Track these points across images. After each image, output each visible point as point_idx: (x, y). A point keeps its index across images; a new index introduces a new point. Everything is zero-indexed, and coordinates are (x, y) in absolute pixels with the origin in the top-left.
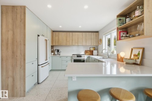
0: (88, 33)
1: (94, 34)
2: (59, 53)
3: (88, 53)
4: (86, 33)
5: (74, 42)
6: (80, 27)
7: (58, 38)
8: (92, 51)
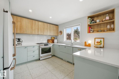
0: (51, 25)
1: (55, 27)
4: (50, 25)
5: (40, 31)
6: (51, 17)
7: (21, 24)
8: (53, 40)
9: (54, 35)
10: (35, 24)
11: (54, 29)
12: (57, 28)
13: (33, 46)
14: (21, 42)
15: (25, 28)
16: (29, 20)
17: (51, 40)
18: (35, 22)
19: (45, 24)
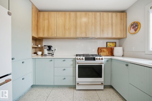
2: (51, 52)
3: (104, 51)
5: (78, 30)
7: (49, 22)
8: (111, 48)
9: (114, 36)
10: (70, 18)
11: (114, 21)
12: (121, 19)
13: (64, 59)
14: (53, 51)
15: (54, 29)
16: (60, 13)
17: (105, 50)
18: (70, 14)
19: (90, 13)
